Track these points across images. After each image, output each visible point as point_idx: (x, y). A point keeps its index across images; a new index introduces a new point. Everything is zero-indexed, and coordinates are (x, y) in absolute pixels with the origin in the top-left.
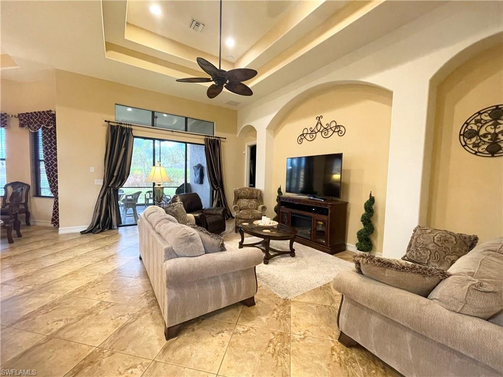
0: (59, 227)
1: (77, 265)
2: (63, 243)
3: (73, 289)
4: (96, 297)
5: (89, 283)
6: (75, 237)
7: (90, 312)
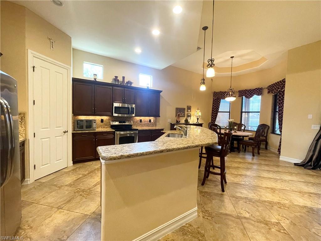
0: (280, 155)
1: (278, 186)
2: (278, 166)
3: (266, 199)
4: (277, 217)
5: (278, 202)
6: (288, 166)
7: (267, 223)
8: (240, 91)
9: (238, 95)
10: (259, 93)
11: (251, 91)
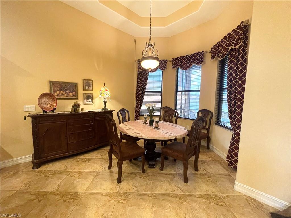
8: (174, 59)
9: (172, 66)
10: (199, 60)
11: (188, 59)
